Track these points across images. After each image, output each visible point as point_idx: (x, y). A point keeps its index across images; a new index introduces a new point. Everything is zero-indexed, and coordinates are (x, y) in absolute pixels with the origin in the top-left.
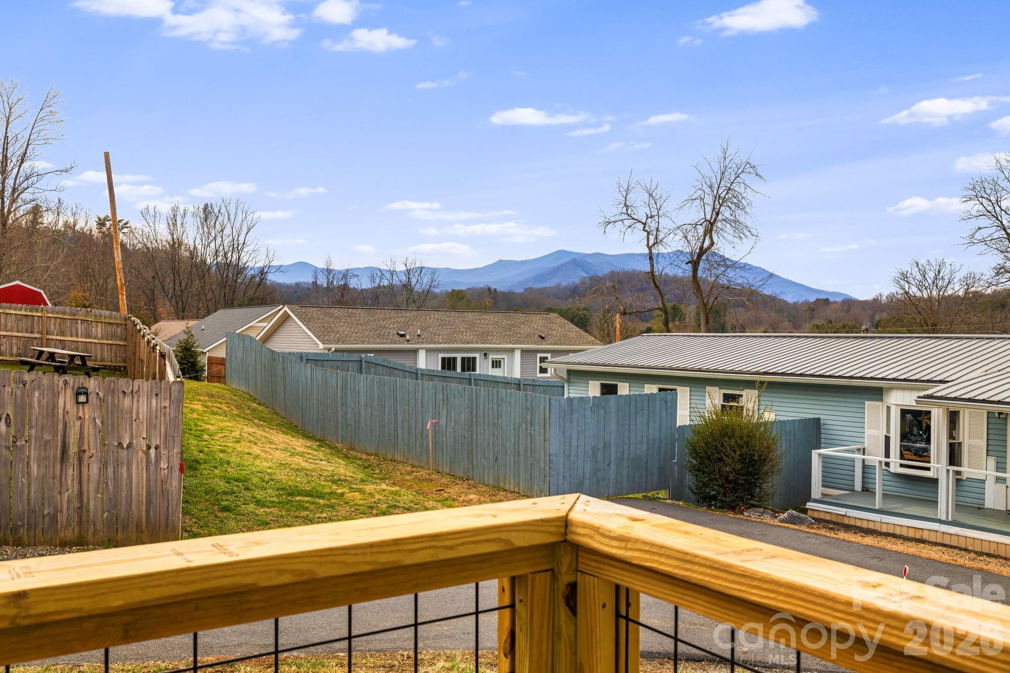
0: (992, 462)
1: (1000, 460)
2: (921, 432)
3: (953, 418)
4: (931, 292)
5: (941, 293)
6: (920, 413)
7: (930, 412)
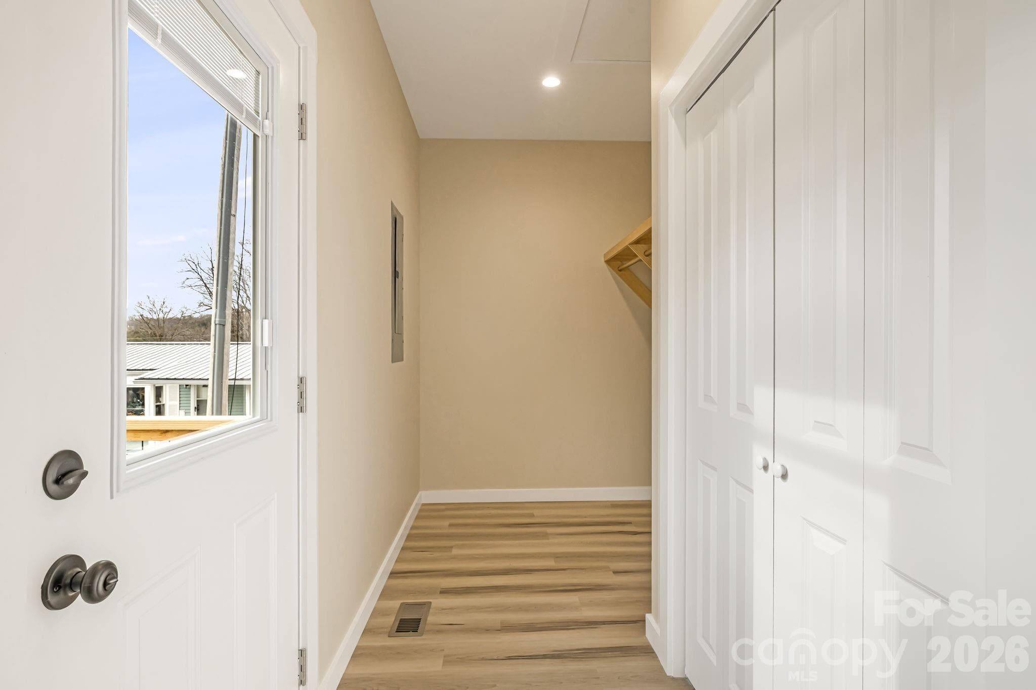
0: (182, 412)
1: (187, 411)
2: (139, 400)
3: (159, 391)
4: (158, 315)
5: (165, 316)
6: (138, 389)
7: (143, 389)
